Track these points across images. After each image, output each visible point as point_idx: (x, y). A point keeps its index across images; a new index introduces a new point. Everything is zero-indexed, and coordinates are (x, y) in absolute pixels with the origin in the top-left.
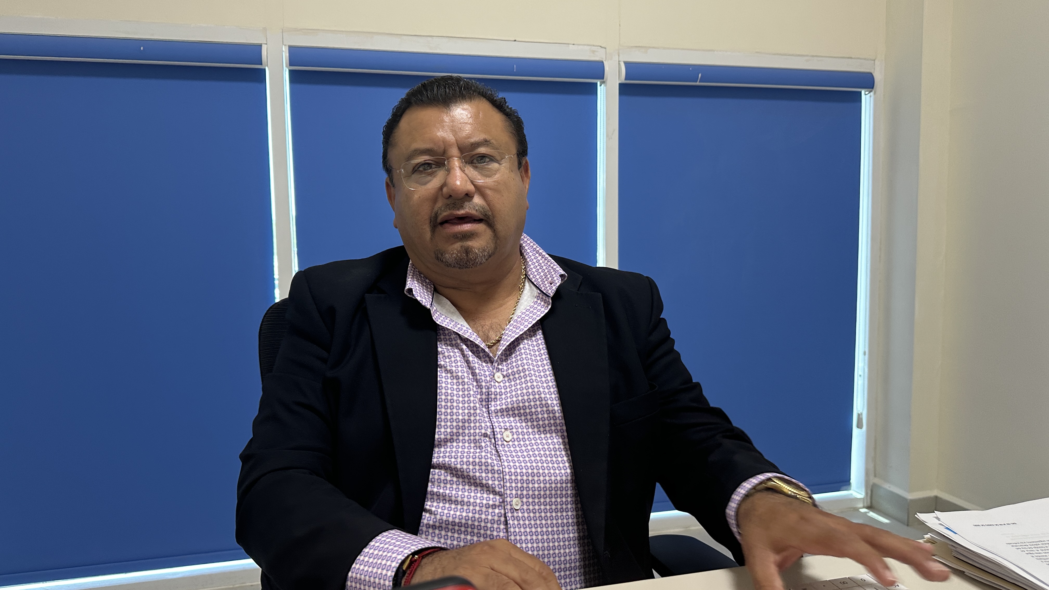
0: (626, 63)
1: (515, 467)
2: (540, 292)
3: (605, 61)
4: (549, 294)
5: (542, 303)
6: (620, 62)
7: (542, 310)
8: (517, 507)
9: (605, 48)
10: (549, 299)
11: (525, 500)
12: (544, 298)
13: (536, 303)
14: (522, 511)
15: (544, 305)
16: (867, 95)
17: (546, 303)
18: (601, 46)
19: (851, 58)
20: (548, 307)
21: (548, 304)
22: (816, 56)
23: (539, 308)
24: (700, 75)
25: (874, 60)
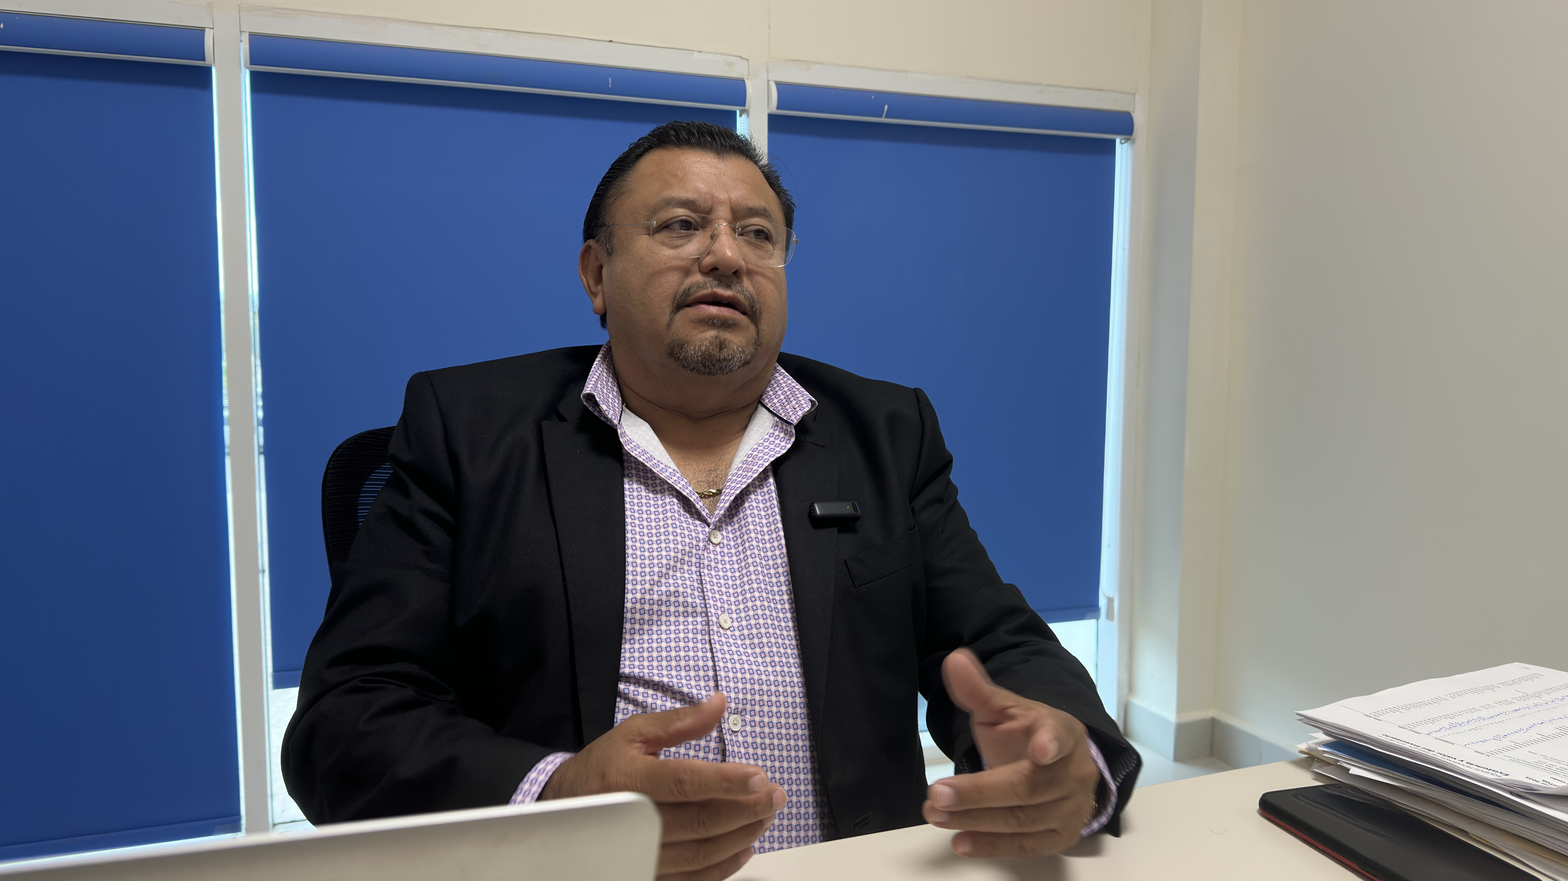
0: (779, 85)
1: (734, 670)
2: (778, 420)
3: (748, 79)
4: (791, 420)
5: (782, 435)
6: (770, 82)
7: (782, 445)
8: (736, 728)
9: (748, 60)
10: (790, 428)
11: (748, 718)
12: (785, 427)
13: (772, 435)
14: (744, 734)
15: (784, 438)
16: (1123, 145)
17: (787, 434)
18: (741, 57)
19: (1102, 90)
20: (790, 440)
21: (790, 436)
22: (1053, 85)
23: (777, 441)
24: (886, 107)
25: (1134, 95)
